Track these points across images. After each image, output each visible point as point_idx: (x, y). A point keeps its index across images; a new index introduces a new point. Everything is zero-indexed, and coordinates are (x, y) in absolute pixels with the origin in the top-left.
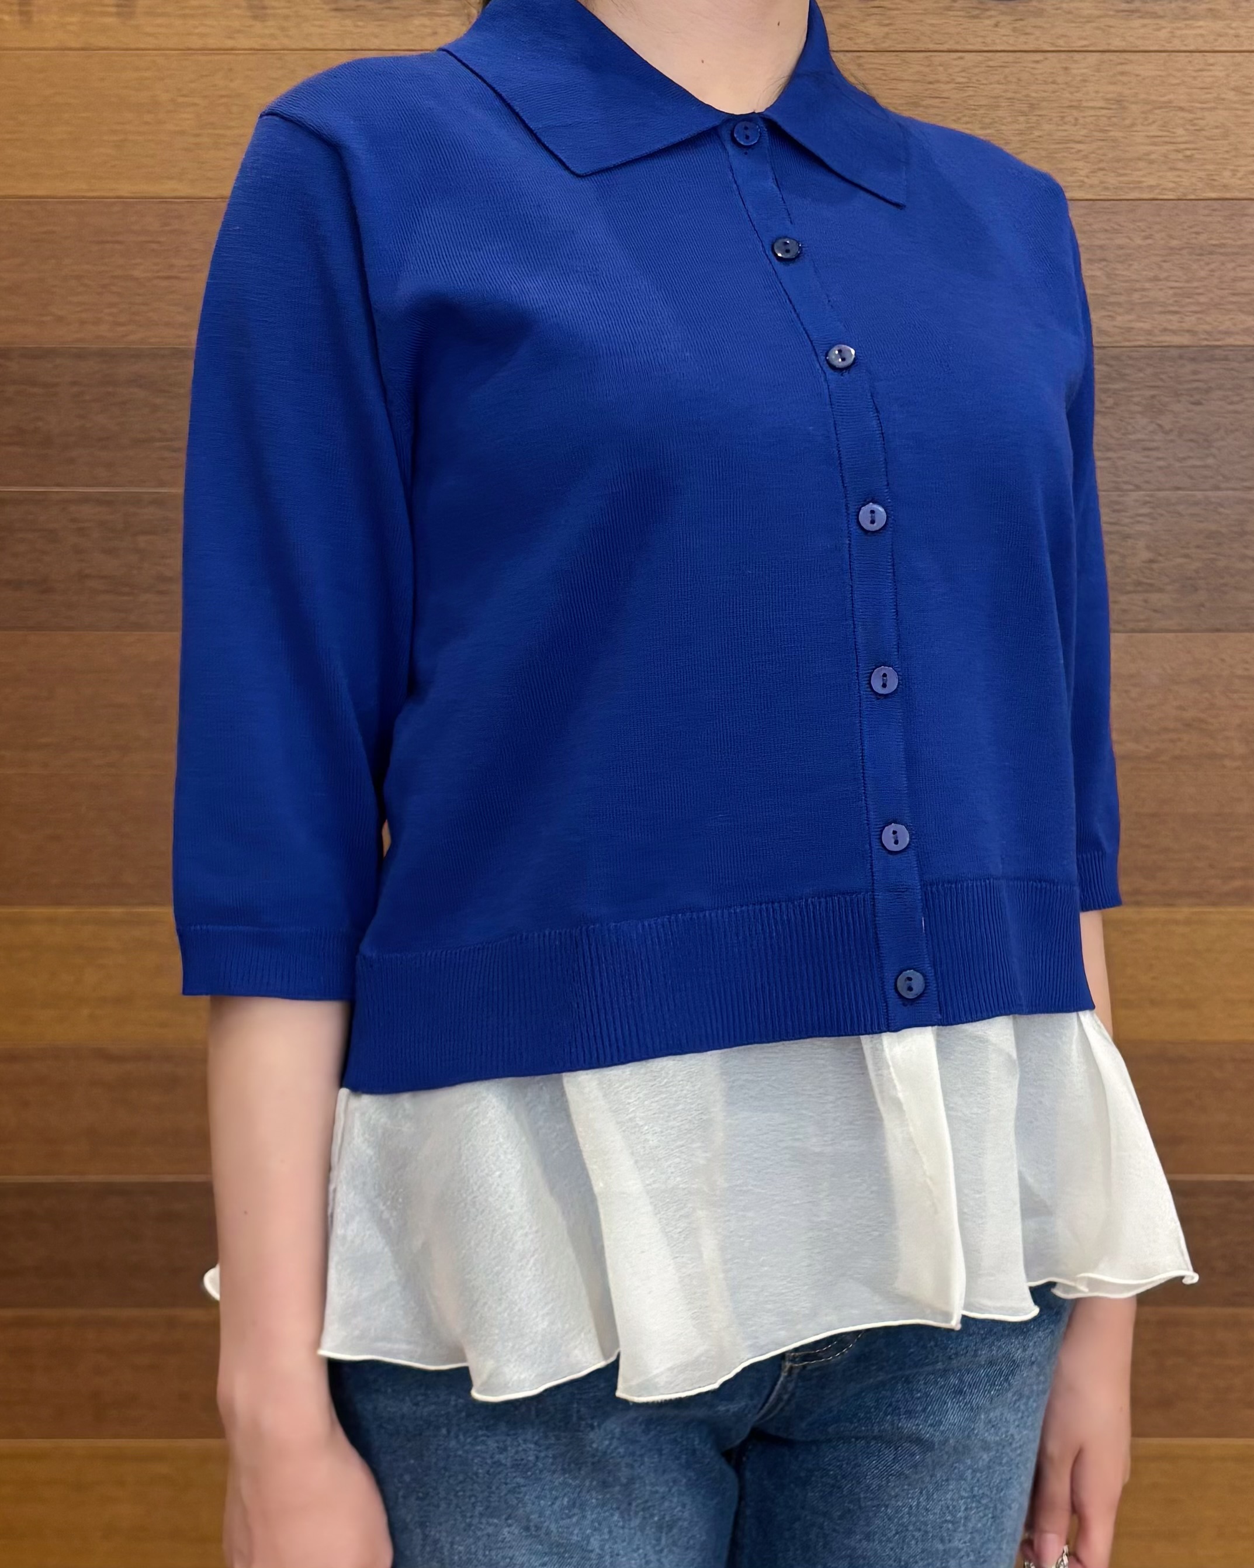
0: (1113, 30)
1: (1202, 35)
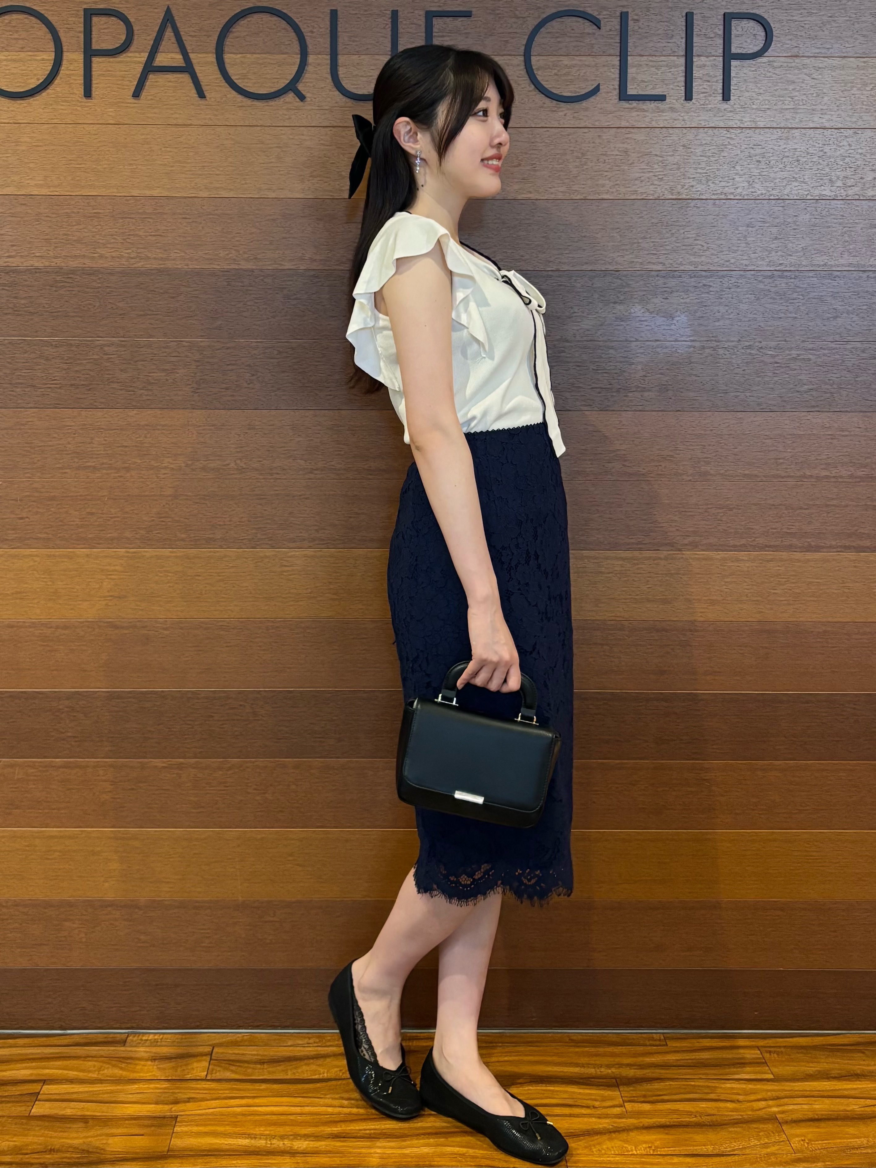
0: (623, 118)
1: (666, 120)
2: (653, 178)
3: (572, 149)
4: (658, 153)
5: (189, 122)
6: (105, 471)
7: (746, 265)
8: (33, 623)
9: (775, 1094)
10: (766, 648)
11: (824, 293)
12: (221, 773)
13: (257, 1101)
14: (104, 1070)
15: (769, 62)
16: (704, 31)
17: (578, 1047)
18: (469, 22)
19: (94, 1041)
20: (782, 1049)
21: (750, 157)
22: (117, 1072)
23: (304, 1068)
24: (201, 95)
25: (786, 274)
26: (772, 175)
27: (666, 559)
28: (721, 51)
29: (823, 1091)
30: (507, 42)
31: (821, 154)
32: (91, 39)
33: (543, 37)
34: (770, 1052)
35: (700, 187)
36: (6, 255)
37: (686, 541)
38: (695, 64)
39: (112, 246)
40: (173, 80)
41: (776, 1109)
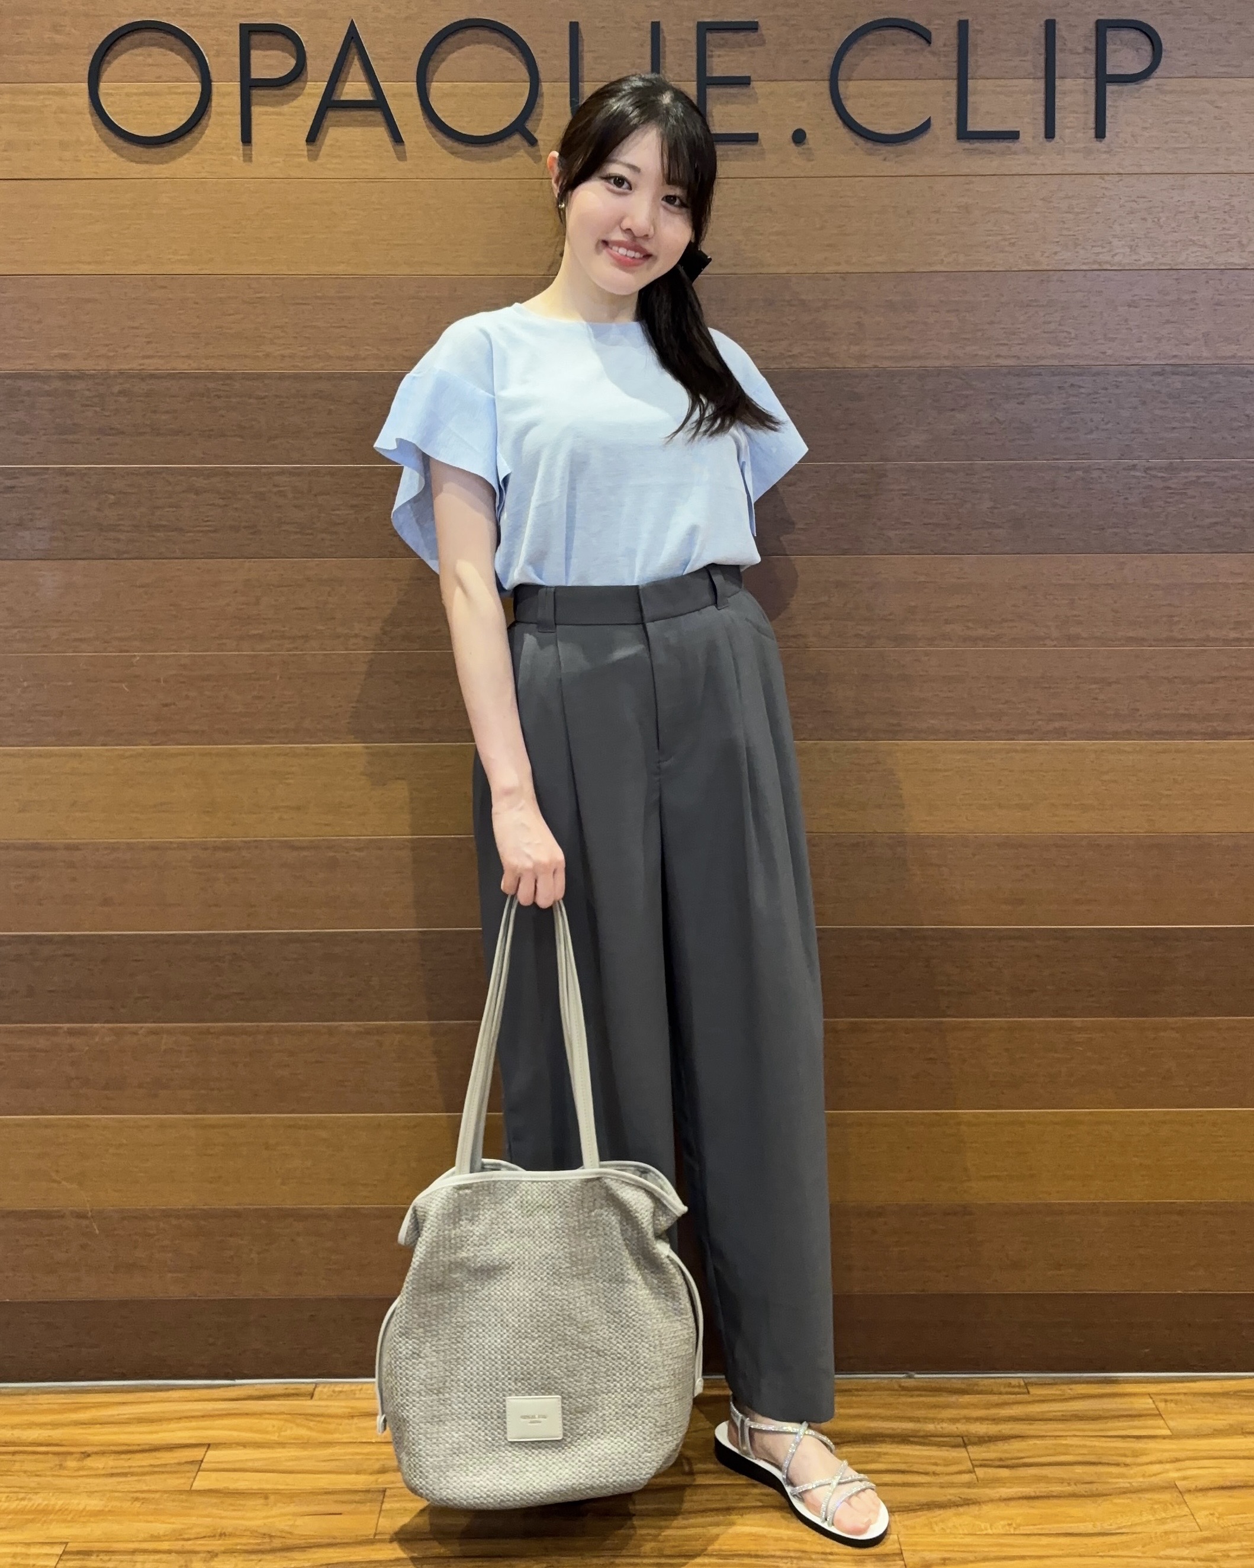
0: (962, 162)
1: (1020, 165)
2: (1003, 243)
3: (893, 205)
4: (1009, 209)
5: (382, 175)
6: (276, 642)
7: (1129, 359)
9: (1172, 1455)
11: (1232, 395)
14: (286, 1431)
15: (1158, 85)
16: (1069, 45)
17: (912, 1396)
18: (755, 37)
19: (271, 1393)
20: (1182, 1397)
21: (1132, 213)
22: (304, 1433)
24: (397, 138)
25: (1180, 369)
26: (1162, 237)
27: (1024, 751)
28: (1092, 71)
29: (1236, 1450)
30: (805, 62)
31: (1227, 208)
32: (249, 65)
33: (855, 55)
34: (1166, 1401)
35: (1066, 255)
36: (143, 354)
37: (1050, 727)
38: (1058, 89)
39: (282, 341)
40: (359, 119)
41: (1175, 1475)
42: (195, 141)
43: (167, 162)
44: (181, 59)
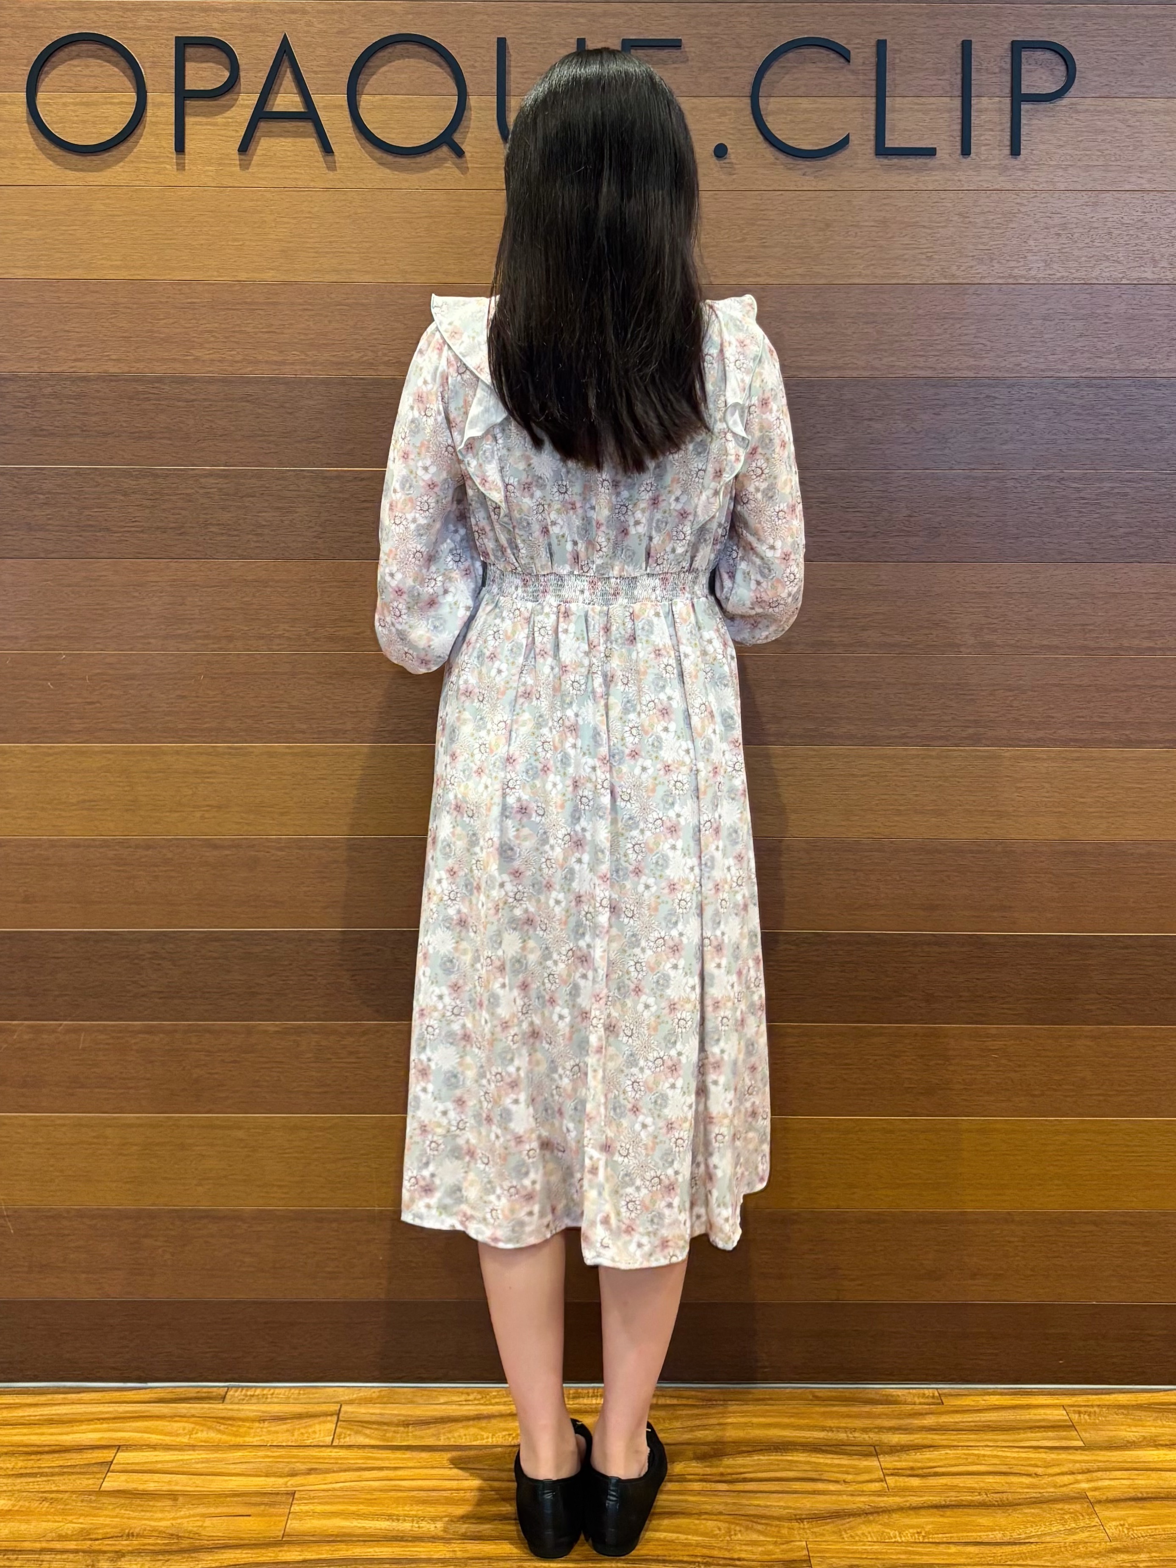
0: (880, 178)
1: (937, 181)
2: (920, 256)
3: (813, 218)
4: (926, 224)
5: (312, 184)
6: (199, 641)
7: (1042, 371)
8: (104, 840)
9: (1085, 1466)
10: (1072, 874)
11: (1145, 407)
12: (352, 1039)
13: (400, 1473)
14: (197, 1433)
15: (1072, 104)
16: (985, 65)
17: (825, 1406)
18: (678, 55)
19: (183, 1395)
20: (1097, 1409)
21: (1047, 229)
22: (213, 1436)
23: (462, 1432)
24: (327, 149)
25: (1094, 382)
26: (1076, 253)
27: (940, 757)
28: (1008, 90)
30: (727, 78)
31: (1140, 224)
32: (184, 76)
33: (775, 74)
34: (1080, 1413)
35: (982, 269)
36: (74, 357)
37: (964, 734)
38: (974, 107)
39: (211, 346)
40: (292, 130)
41: (1085, 1485)
42: (130, 150)
43: (101, 170)
44: (116, 69)
